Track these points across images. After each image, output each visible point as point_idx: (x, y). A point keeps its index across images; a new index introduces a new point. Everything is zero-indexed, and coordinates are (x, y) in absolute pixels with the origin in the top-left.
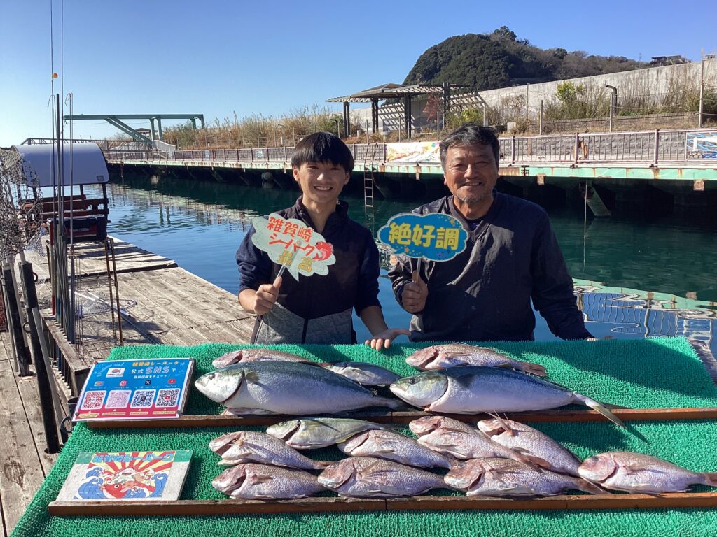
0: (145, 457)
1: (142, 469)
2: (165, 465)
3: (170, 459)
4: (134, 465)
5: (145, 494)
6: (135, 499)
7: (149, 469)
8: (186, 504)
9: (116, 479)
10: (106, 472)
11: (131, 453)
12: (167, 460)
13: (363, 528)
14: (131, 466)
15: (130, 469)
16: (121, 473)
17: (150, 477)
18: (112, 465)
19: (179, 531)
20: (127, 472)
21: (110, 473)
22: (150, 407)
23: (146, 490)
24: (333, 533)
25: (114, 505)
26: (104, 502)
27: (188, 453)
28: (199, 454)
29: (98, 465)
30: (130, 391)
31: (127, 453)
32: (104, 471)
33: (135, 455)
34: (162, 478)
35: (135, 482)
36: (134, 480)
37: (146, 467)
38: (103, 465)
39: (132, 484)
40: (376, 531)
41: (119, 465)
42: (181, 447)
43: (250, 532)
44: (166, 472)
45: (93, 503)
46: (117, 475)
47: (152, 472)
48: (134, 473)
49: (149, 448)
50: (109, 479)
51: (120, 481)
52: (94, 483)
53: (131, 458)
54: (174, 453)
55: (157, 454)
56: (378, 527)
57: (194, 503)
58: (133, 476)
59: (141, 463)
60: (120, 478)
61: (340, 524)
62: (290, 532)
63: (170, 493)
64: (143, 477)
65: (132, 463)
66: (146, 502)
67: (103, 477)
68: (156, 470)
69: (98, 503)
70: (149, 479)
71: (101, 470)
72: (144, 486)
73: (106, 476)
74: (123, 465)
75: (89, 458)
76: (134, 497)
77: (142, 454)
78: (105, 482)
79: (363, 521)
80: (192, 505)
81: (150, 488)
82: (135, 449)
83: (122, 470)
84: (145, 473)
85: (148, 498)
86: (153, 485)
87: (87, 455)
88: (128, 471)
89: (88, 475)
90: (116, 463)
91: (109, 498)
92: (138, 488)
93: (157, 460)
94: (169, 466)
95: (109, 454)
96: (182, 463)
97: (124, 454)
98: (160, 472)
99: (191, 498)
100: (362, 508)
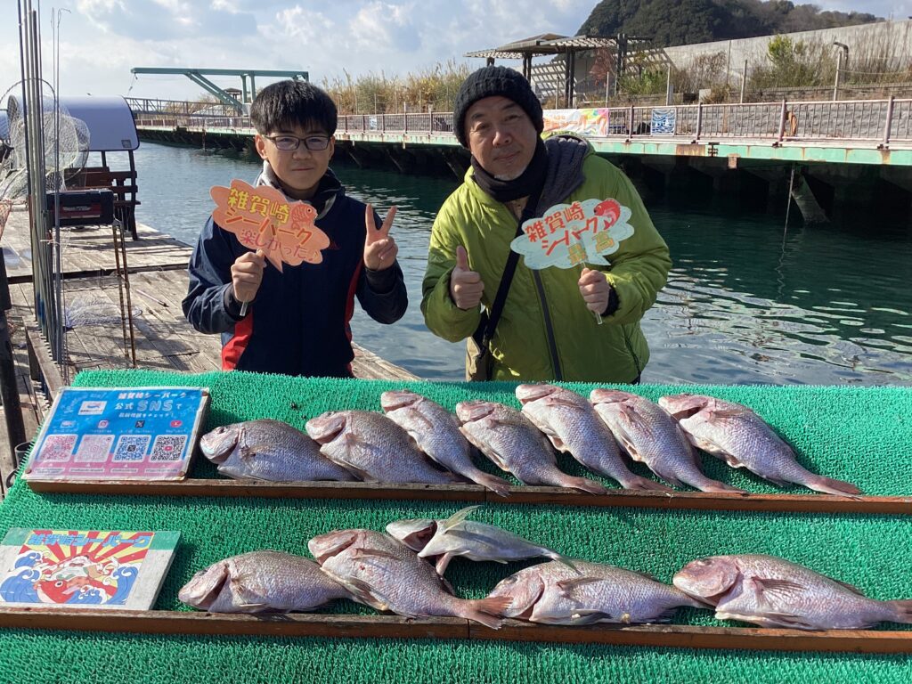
0: (107, 539)
1: (101, 559)
2: (135, 554)
3: (144, 545)
4: (90, 551)
5: (100, 598)
6: (84, 606)
7: (111, 558)
8: (161, 616)
9: (60, 573)
10: (45, 560)
11: (86, 533)
12: (141, 545)
13: (431, 667)
14: (85, 553)
15: (82, 557)
16: (67, 564)
17: (111, 571)
18: (56, 549)
19: (147, 660)
20: (77, 562)
21: (52, 563)
22: (141, 461)
23: (102, 592)
24: (384, 674)
25: (52, 613)
26: (36, 609)
27: (173, 537)
28: (189, 538)
29: (35, 549)
30: (113, 437)
31: (80, 533)
32: (43, 558)
33: (93, 536)
34: (128, 574)
35: (88, 578)
36: (86, 576)
37: (107, 555)
38: (43, 550)
39: (83, 581)
40: (451, 673)
41: (66, 551)
42: (164, 526)
43: (257, 666)
44: (137, 564)
45: (20, 609)
46: (61, 566)
47: (115, 563)
48: (88, 564)
49: (115, 527)
50: (49, 572)
51: (65, 576)
52: (25, 577)
53: (85, 540)
54: (151, 534)
55: (126, 535)
56: (454, 666)
57: (173, 617)
58: (85, 569)
59: (100, 548)
60: (66, 571)
61: (397, 659)
62: (318, 669)
63: (138, 598)
64: (100, 572)
65: (87, 547)
66: (100, 611)
67: (39, 568)
68: (122, 560)
69: (28, 609)
70: (109, 574)
71: (39, 557)
72: (100, 585)
73: (45, 566)
74: (73, 550)
75: (23, 537)
76: (82, 602)
77: (103, 535)
78: (42, 577)
79: (433, 655)
80: (169, 619)
81: (109, 590)
82: (94, 527)
83: (69, 559)
84: (104, 565)
85: (104, 605)
86: (115, 585)
87: (21, 533)
88: (78, 560)
89: (18, 564)
90: (61, 546)
91: (45, 603)
92: (91, 587)
93: (124, 546)
94: (141, 555)
95: (54, 532)
96: (162, 552)
97: (76, 533)
98: (127, 565)
99: (171, 608)
100: (431, 634)
